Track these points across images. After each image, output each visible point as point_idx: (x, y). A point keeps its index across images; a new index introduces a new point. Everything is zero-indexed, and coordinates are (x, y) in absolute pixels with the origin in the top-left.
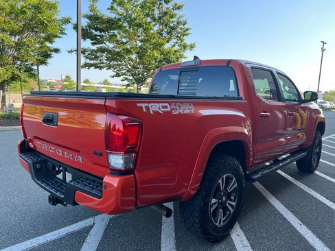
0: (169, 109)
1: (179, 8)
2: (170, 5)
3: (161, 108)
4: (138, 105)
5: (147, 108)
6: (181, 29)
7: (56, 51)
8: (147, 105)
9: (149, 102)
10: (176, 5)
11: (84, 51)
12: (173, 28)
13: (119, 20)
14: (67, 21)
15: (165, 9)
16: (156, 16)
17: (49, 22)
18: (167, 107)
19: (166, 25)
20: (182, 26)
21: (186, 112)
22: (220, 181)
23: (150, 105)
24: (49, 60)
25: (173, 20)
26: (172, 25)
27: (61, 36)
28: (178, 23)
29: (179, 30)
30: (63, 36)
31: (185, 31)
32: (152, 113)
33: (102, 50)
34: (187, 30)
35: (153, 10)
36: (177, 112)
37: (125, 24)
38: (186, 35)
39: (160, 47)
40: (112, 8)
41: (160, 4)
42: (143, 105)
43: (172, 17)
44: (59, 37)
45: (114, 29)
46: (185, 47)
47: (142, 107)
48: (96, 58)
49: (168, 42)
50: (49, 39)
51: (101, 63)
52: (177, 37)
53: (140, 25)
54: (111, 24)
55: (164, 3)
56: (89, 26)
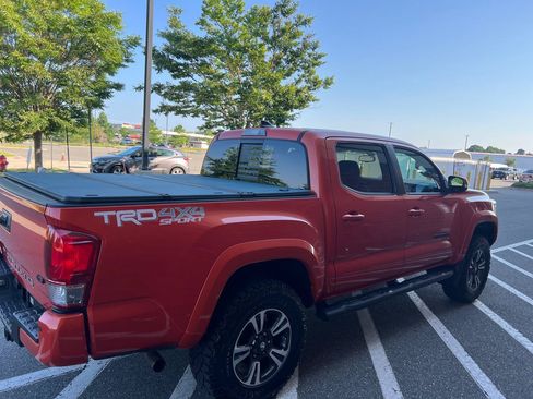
0: (154, 217)
1: (304, 23)
2: (292, 19)
3: (139, 215)
4: (96, 214)
5: (112, 218)
6: (310, 55)
7: (119, 87)
8: (113, 213)
9: (117, 210)
10: (300, 18)
11: (158, 88)
12: (296, 55)
13: (211, 41)
14: (135, 43)
15: (283, 25)
16: (270, 35)
17: (104, 44)
18: (150, 215)
19: (285, 50)
20: (310, 51)
21: (187, 220)
22: (253, 320)
23: (119, 213)
24: (106, 102)
25: (297, 40)
26: (295, 49)
27: (126, 64)
28: (305, 46)
29: (307, 57)
30: (129, 64)
31: (315, 59)
32: (119, 224)
33: (186, 87)
34: (320, 56)
35: (265, 26)
36: (170, 222)
37: (222, 48)
38: (317, 65)
39: (273, 84)
40: (202, 22)
41: (275, 17)
42: (105, 214)
43: (294, 37)
44: (124, 66)
45: (206, 55)
46: (316, 83)
47: (102, 218)
48: (178, 98)
49: (288, 75)
50: (109, 68)
51: (185, 107)
52: (303, 68)
53: (243, 50)
54: (201, 47)
55: (281, 16)
56: (167, 50)
